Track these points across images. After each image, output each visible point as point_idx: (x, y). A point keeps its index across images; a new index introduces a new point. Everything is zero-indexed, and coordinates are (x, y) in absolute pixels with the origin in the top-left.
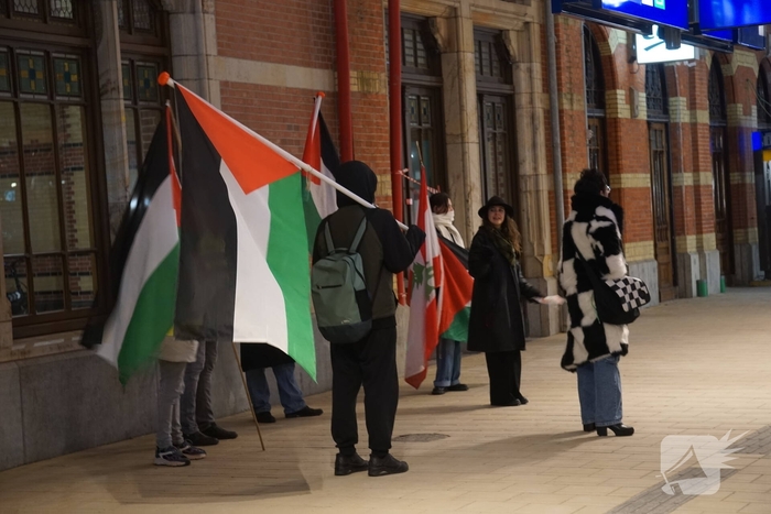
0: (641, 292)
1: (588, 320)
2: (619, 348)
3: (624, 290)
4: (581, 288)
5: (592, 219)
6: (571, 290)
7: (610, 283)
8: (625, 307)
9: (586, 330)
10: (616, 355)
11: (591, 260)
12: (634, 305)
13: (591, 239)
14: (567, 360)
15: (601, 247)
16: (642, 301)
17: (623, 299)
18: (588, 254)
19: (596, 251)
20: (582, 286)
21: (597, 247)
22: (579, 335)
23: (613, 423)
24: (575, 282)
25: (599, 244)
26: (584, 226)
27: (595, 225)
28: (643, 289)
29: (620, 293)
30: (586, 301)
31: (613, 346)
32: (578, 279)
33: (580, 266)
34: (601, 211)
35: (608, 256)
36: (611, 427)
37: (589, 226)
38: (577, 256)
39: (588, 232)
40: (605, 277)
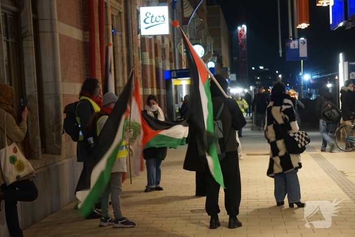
0: (305, 138)
1: (282, 153)
2: (298, 165)
3: (298, 137)
4: (278, 138)
5: (282, 105)
6: (273, 139)
7: (292, 135)
8: (299, 146)
9: (281, 158)
10: (297, 169)
11: (282, 124)
12: (303, 144)
13: (282, 114)
14: (270, 172)
15: (287, 118)
16: (307, 142)
17: (298, 142)
18: (280, 121)
19: (285, 120)
20: (278, 137)
21: (285, 117)
22: (277, 160)
23: (297, 202)
24: (274, 136)
25: (286, 116)
26: (279, 108)
27: (284, 107)
28: (307, 136)
29: (297, 139)
30: (280, 144)
31: (295, 164)
32: (276, 134)
33: (277, 127)
34: (286, 101)
35: (291, 122)
36: (296, 203)
37: (281, 108)
38: (274, 123)
39: (281, 111)
40: (290, 132)
